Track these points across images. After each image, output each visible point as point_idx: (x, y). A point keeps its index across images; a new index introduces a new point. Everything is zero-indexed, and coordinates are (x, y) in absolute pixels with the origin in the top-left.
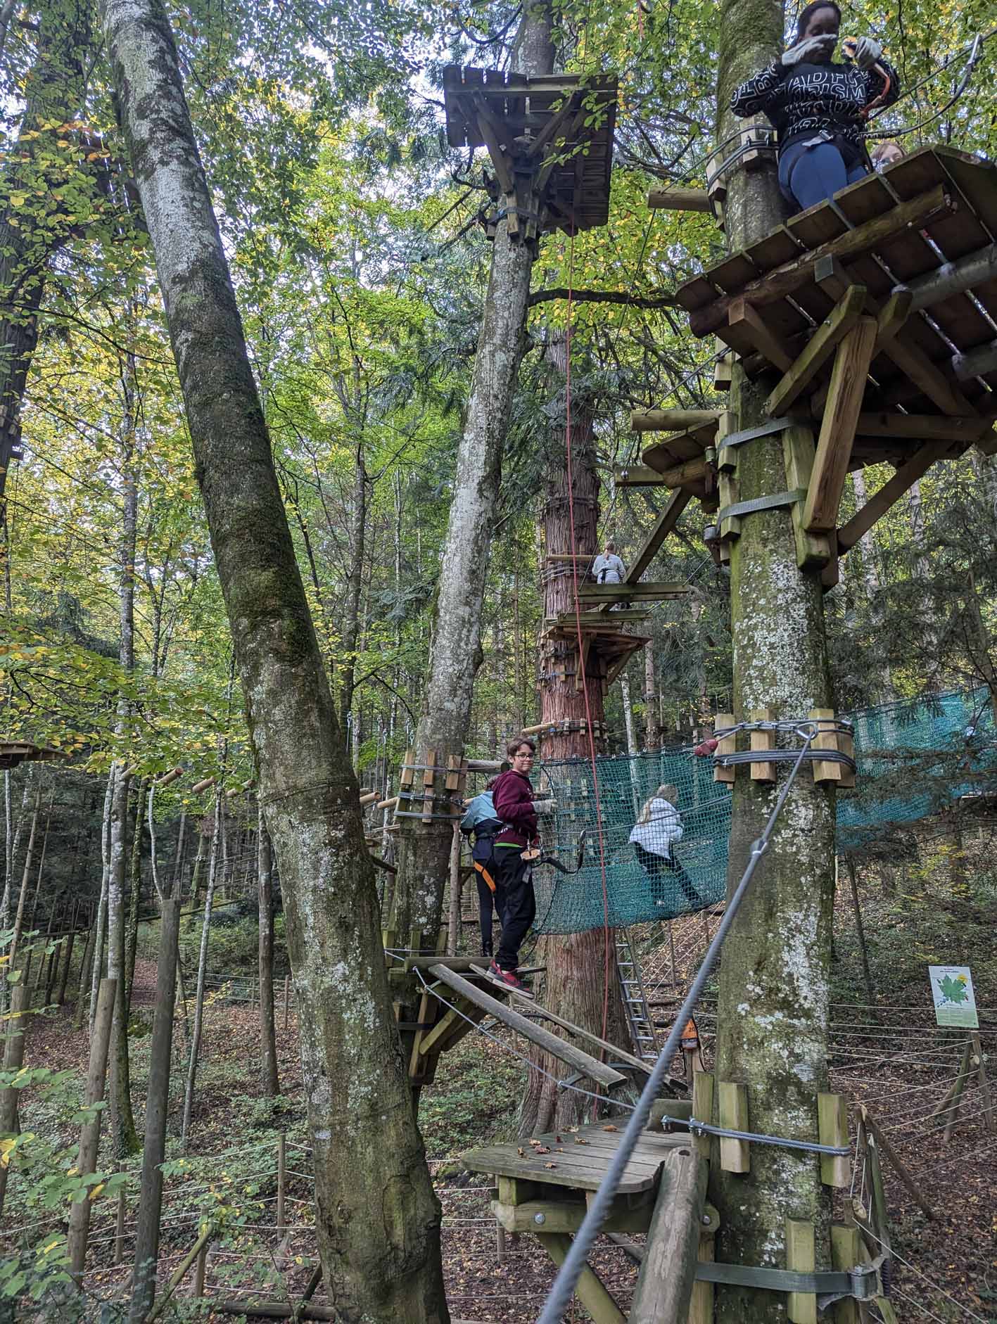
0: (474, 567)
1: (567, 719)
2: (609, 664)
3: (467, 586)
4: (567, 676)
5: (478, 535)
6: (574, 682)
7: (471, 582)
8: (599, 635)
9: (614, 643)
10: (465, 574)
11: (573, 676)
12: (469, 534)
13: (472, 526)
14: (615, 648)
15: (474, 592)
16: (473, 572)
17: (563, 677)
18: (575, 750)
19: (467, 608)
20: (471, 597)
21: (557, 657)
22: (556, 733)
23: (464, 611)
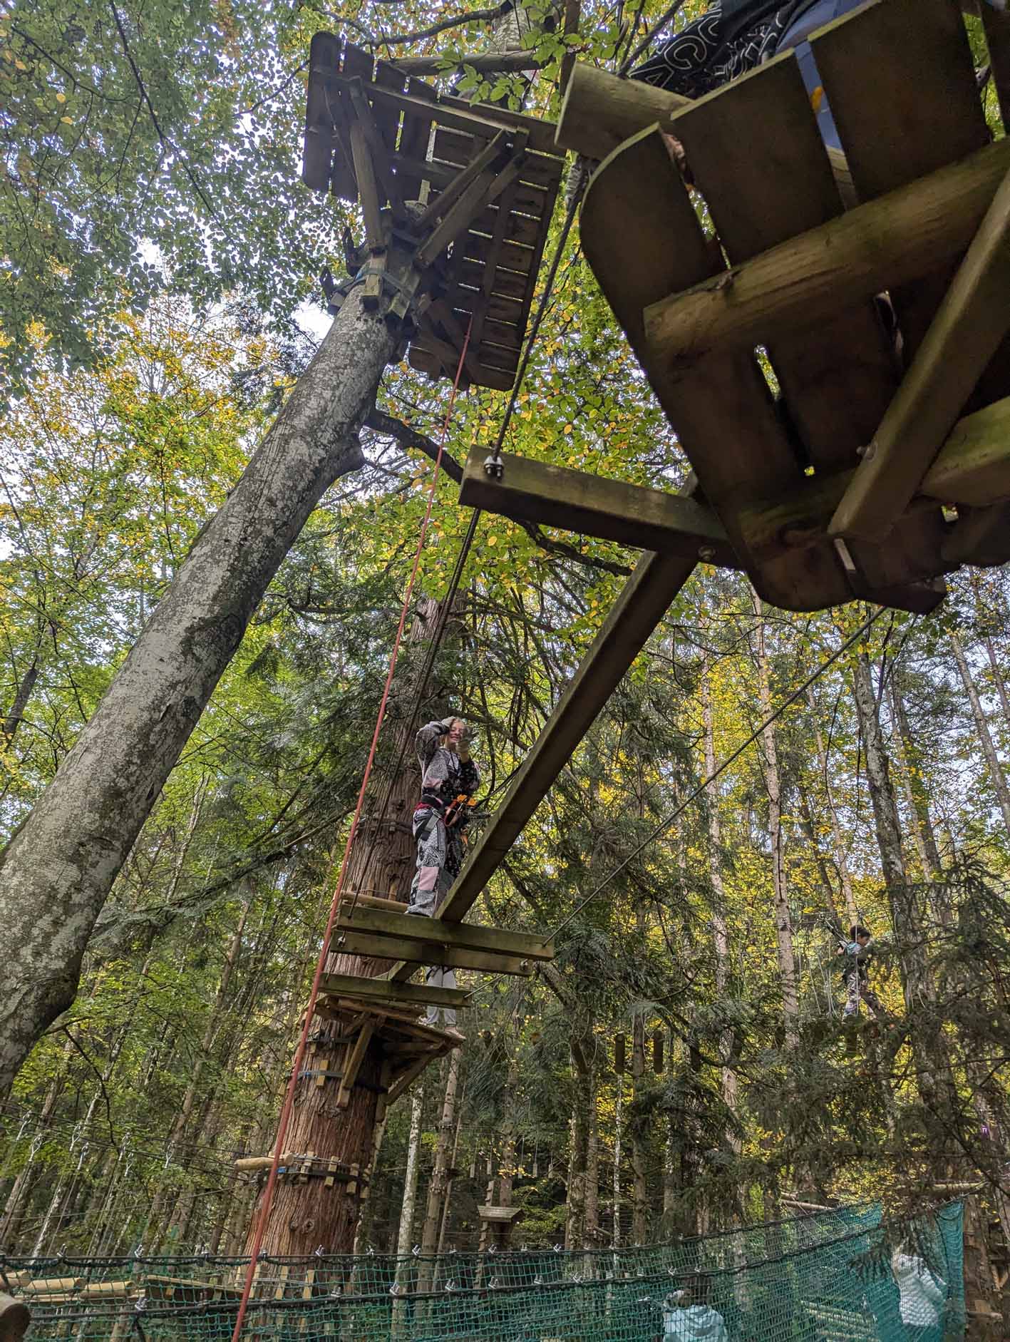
0: (122, 783)
1: (310, 1154)
2: (395, 1071)
3: (89, 820)
4: (328, 1079)
5: (153, 723)
6: (336, 1091)
7: (104, 813)
8: (388, 1019)
9: (410, 1039)
10: (96, 792)
11: (337, 1080)
12: (135, 715)
13: (146, 701)
14: (409, 1046)
15: (102, 839)
16: (114, 794)
17: (321, 1081)
18: (309, 1213)
19: (73, 872)
20: (93, 848)
21: (320, 1044)
22: (286, 1176)
23: (61, 875)
